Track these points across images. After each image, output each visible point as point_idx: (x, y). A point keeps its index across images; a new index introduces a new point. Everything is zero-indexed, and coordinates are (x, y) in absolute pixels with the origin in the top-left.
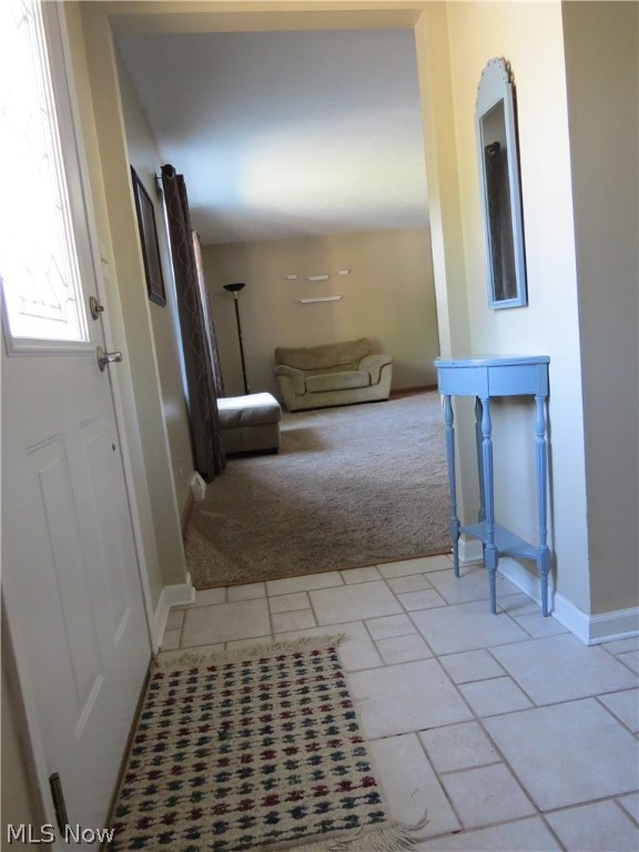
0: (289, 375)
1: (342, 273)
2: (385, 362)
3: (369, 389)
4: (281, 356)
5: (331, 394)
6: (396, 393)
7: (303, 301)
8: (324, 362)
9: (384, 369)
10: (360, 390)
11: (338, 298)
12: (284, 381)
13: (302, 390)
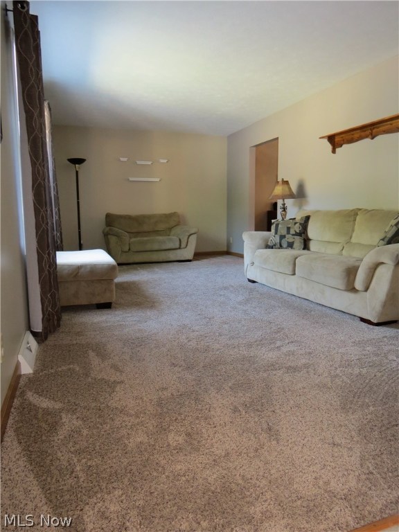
0: (117, 235)
1: (162, 161)
2: (192, 232)
3: (179, 251)
4: (110, 219)
5: (149, 253)
6: (199, 256)
7: (131, 179)
8: (146, 228)
9: (190, 237)
10: (171, 252)
11: (158, 180)
12: (113, 239)
13: (126, 248)
